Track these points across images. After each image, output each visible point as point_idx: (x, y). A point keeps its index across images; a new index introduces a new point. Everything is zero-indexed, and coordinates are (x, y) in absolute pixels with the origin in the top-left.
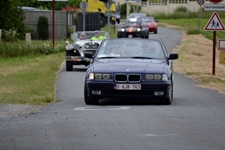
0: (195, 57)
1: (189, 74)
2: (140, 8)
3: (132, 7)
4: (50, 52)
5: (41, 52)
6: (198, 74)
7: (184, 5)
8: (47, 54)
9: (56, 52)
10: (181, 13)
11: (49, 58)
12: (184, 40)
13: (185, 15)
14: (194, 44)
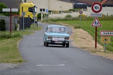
0: (82, 39)
1: (84, 48)
2: (48, 15)
3: (44, 15)
4: (9, 37)
5: (5, 37)
6: (87, 48)
7: (70, 14)
8: (8, 38)
9: (12, 37)
10: (69, 18)
11: (10, 40)
12: (73, 31)
13: (71, 19)
14: (79, 33)
